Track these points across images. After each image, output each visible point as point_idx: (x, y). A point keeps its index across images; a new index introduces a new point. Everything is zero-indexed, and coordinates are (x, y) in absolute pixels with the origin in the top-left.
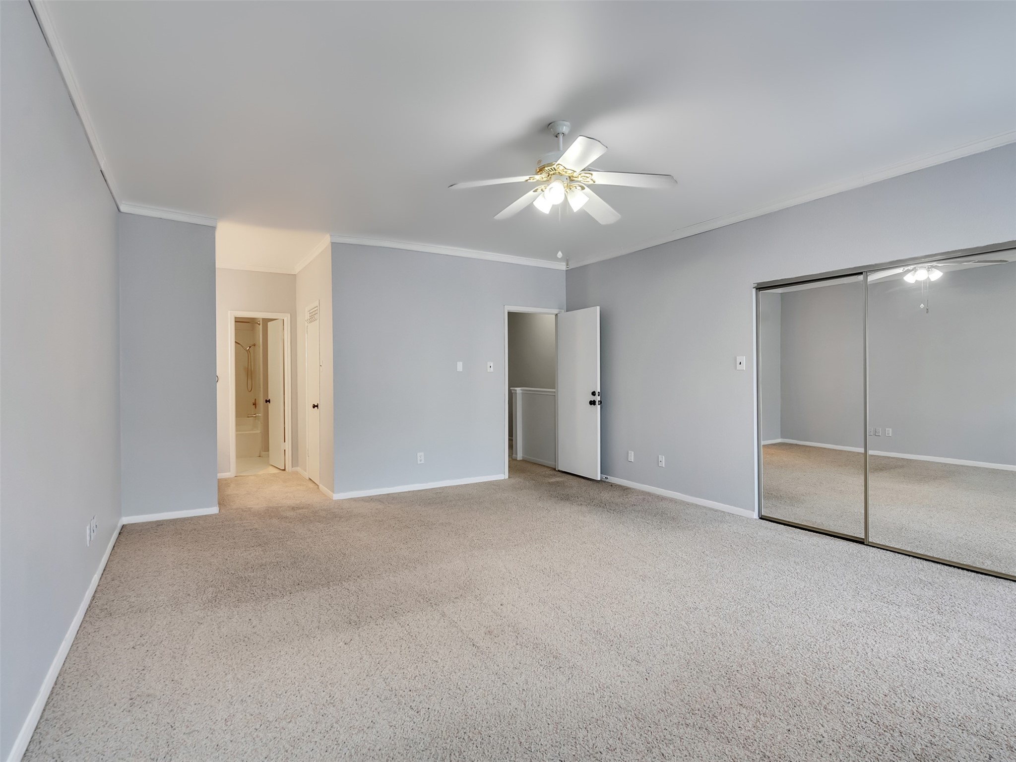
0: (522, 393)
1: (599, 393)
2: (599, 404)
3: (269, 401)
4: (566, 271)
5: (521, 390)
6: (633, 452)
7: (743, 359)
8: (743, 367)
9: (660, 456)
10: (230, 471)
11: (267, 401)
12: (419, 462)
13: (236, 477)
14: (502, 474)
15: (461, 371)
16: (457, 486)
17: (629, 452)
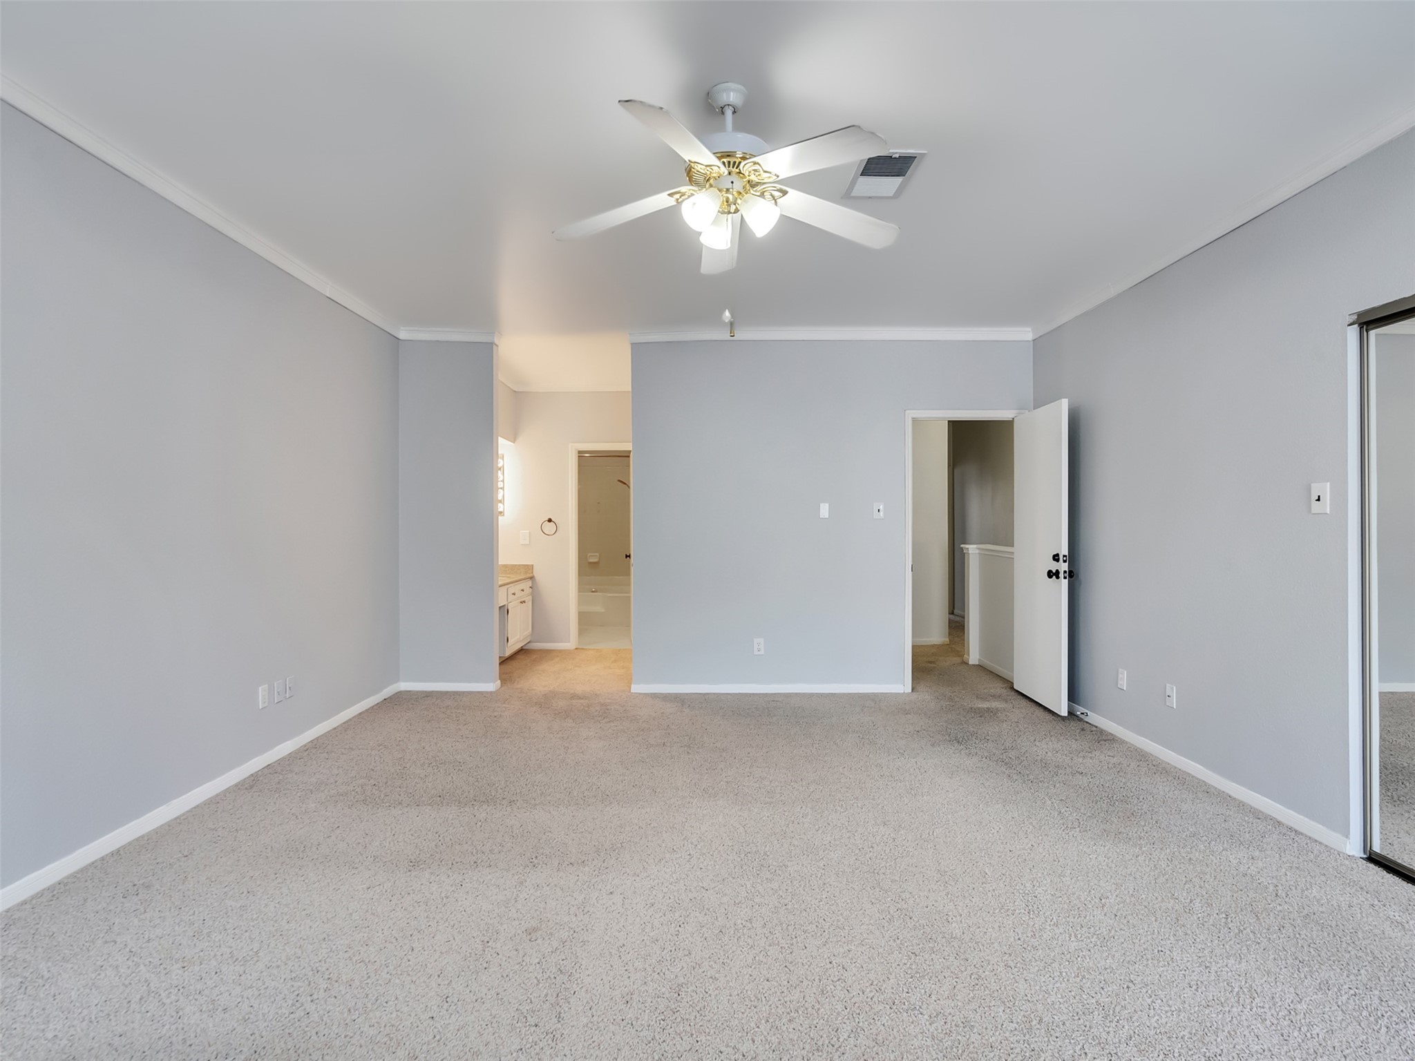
0: (979, 554)
1: (1064, 556)
2: (1065, 578)
3: (629, 556)
4: (1034, 340)
5: (979, 549)
6: (1126, 672)
7: (1325, 489)
8: (1326, 506)
9: (1168, 685)
10: (569, 642)
11: (627, 556)
12: (756, 653)
13: (576, 649)
14: (899, 682)
15: (827, 517)
16: (811, 695)
17: (1120, 670)
